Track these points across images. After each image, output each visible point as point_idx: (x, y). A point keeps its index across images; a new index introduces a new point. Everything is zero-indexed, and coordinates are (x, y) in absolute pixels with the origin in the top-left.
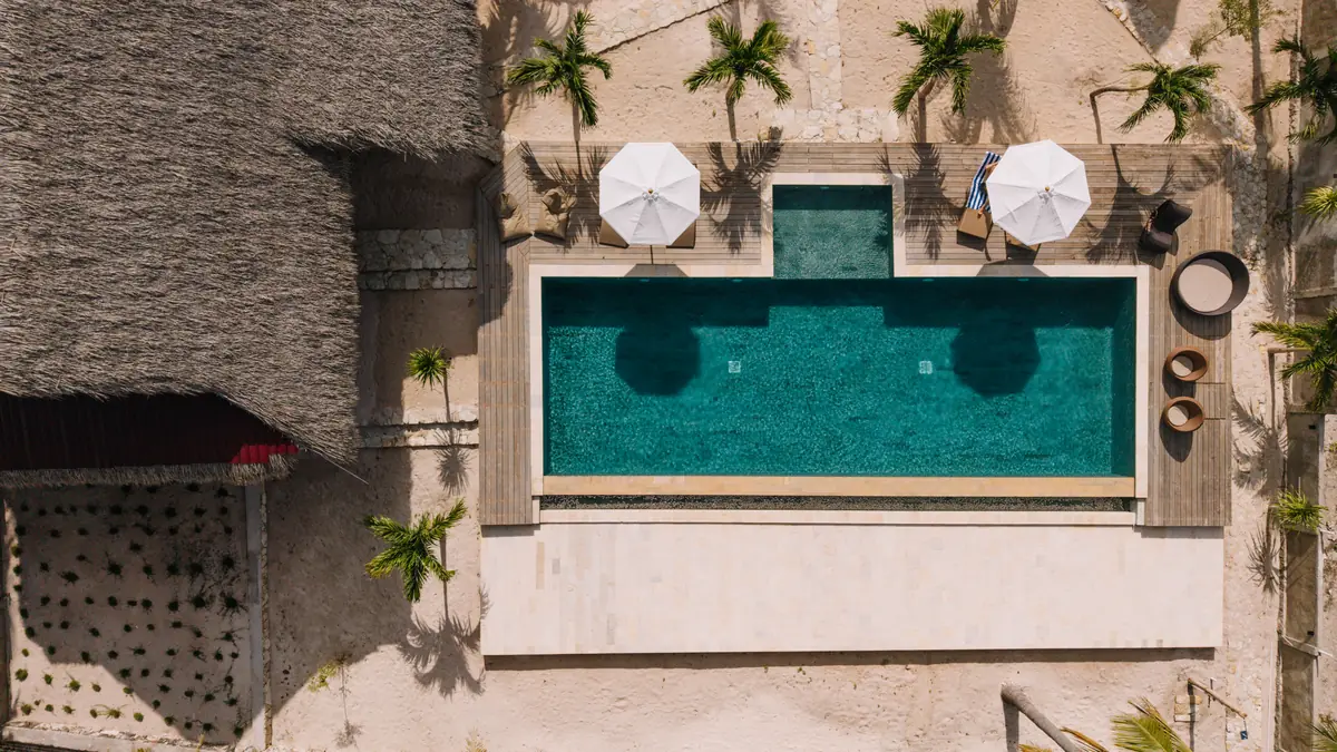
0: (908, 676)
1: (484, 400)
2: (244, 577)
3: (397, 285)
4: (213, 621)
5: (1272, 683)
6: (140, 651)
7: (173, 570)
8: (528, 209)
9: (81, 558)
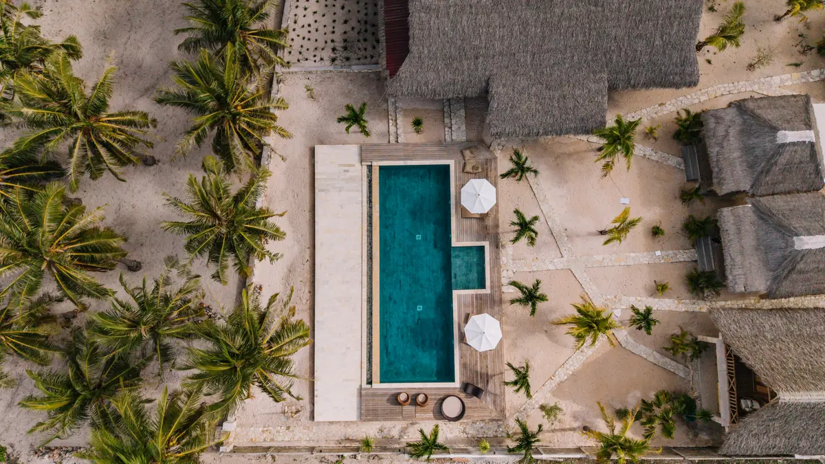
0: (304, 301)
1: (406, 145)
2: (343, 64)
3: (446, 115)
4: (327, 54)
5: (299, 444)
6: (317, 30)
7: (345, 41)
8: (473, 159)
9: (349, 11)
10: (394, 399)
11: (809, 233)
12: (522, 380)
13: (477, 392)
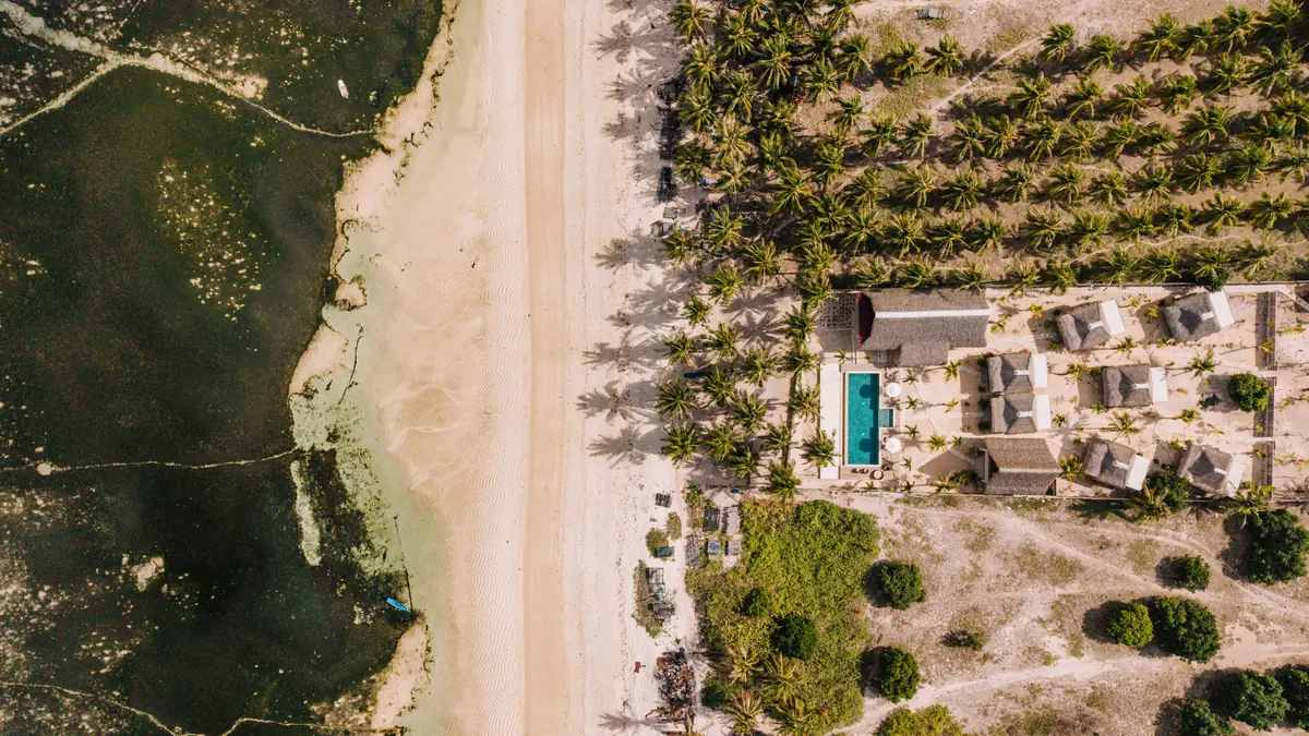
1: (861, 364)
2: (833, 327)
4: (826, 323)
8: (890, 371)
10: (854, 471)
11: (1023, 411)
12: (908, 464)
13: (888, 469)
